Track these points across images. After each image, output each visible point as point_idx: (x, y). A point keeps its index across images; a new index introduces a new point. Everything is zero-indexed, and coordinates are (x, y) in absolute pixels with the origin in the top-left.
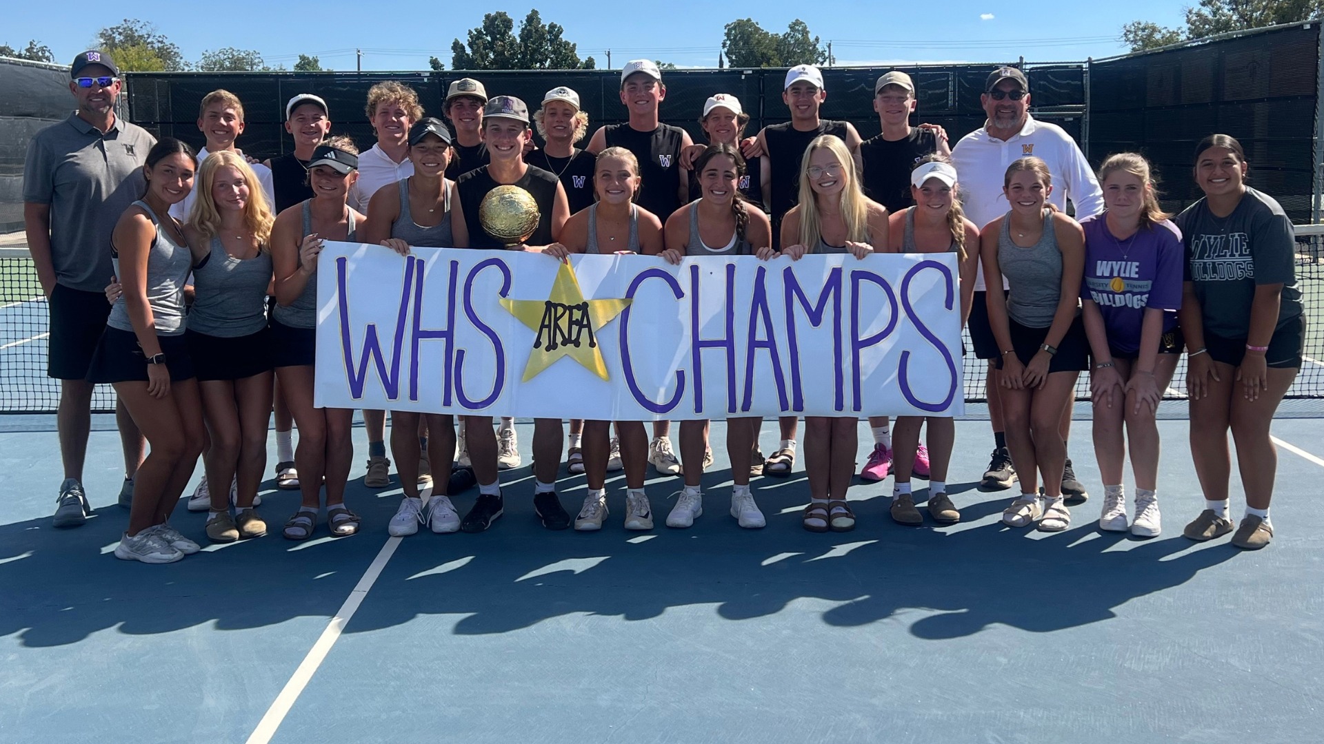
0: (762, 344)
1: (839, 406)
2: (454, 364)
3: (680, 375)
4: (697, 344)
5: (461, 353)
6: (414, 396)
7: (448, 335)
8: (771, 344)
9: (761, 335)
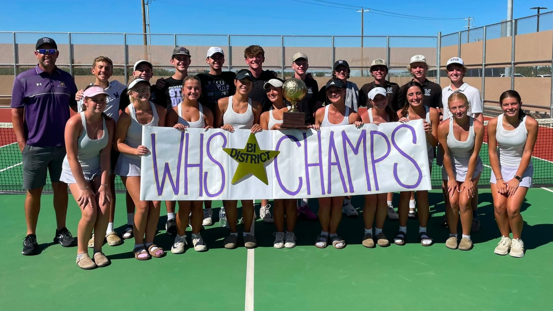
0: (334, 164)
1: (369, 189)
2: (203, 178)
3: (301, 179)
4: (307, 165)
5: (206, 173)
6: (186, 193)
7: (200, 165)
8: (338, 163)
9: (333, 160)
